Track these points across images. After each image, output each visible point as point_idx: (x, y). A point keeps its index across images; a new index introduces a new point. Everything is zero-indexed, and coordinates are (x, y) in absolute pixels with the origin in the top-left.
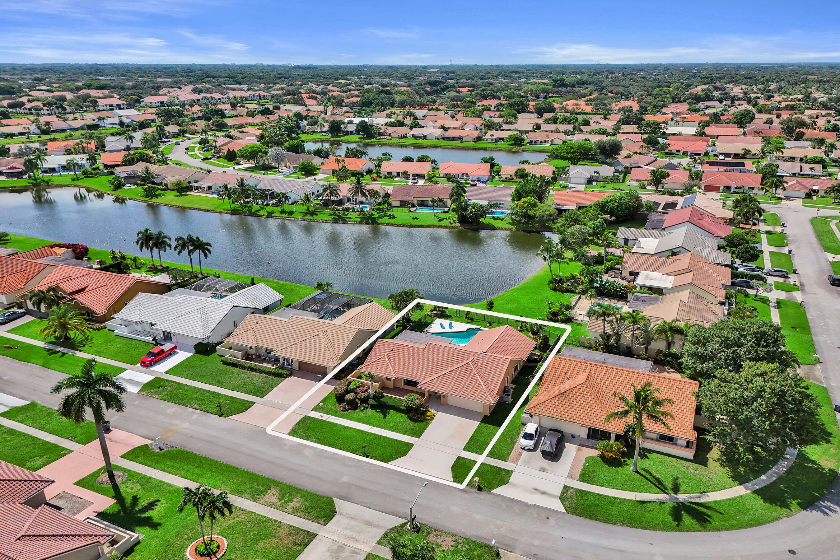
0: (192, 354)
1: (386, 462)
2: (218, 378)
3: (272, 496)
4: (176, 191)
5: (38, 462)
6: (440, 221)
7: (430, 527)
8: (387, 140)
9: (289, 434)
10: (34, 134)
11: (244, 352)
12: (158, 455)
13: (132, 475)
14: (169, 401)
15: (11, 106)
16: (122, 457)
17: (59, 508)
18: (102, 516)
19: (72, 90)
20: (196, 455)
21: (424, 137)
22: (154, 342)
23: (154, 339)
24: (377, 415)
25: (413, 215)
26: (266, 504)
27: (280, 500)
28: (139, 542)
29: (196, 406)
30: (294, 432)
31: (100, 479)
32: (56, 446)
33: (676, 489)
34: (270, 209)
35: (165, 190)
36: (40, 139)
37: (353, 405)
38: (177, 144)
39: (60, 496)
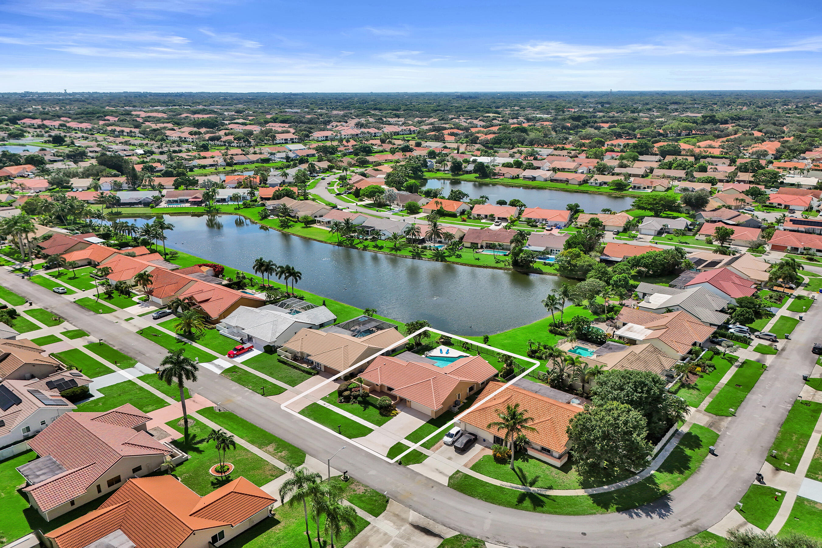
0: (260, 352)
1: (350, 437)
2: (271, 371)
3: (271, 448)
4: (303, 224)
5: (150, 408)
6: (497, 262)
7: (356, 480)
8: (500, 179)
9: (299, 413)
10: (221, 166)
11: (293, 354)
12: (217, 414)
13: (197, 422)
14: (236, 382)
15: (212, 139)
16: (197, 412)
17: (152, 435)
18: (174, 443)
19: (261, 123)
20: (238, 417)
21: (534, 179)
22: (241, 341)
23: (241, 339)
24: (360, 408)
25: (477, 256)
26: (266, 451)
27: (275, 450)
28: (188, 460)
29: (251, 387)
30: (302, 412)
31: (179, 423)
32: (163, 400)
33: (532, 484)
34: (366, 243)
35: (296, 222)
36: (224, 170)
37: (347, 399)
38: (323, 179)
39: (155, 429)
